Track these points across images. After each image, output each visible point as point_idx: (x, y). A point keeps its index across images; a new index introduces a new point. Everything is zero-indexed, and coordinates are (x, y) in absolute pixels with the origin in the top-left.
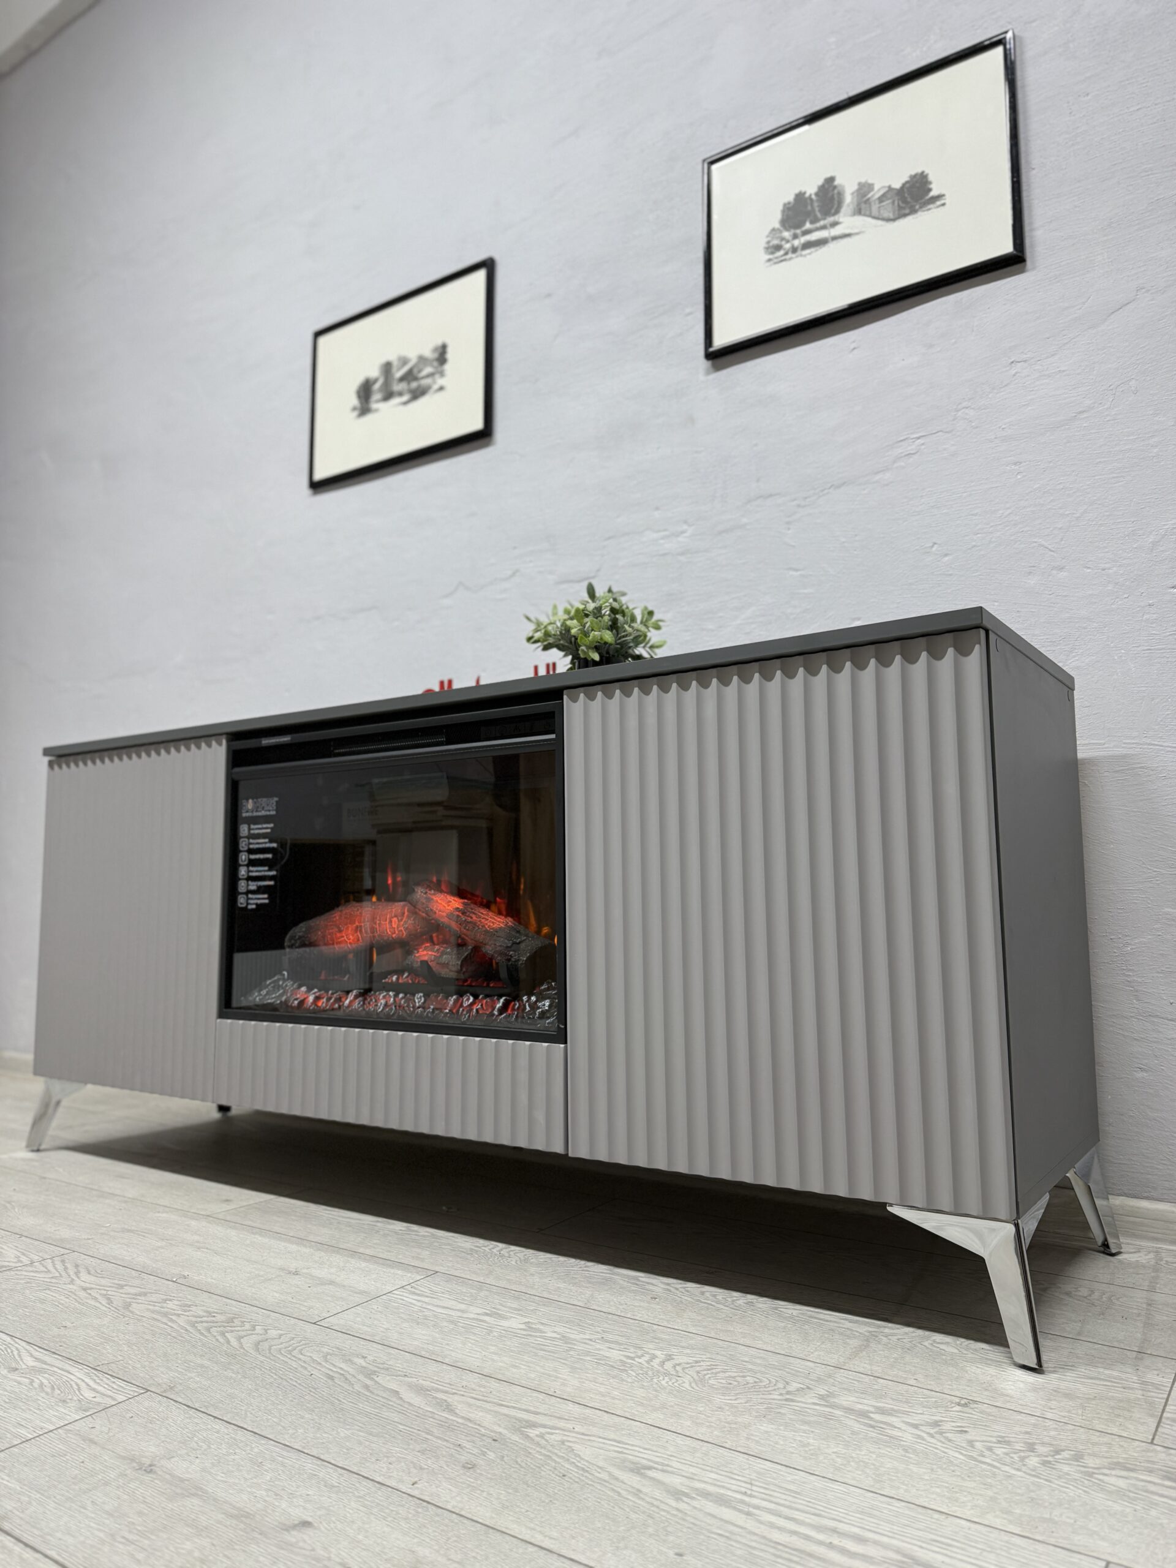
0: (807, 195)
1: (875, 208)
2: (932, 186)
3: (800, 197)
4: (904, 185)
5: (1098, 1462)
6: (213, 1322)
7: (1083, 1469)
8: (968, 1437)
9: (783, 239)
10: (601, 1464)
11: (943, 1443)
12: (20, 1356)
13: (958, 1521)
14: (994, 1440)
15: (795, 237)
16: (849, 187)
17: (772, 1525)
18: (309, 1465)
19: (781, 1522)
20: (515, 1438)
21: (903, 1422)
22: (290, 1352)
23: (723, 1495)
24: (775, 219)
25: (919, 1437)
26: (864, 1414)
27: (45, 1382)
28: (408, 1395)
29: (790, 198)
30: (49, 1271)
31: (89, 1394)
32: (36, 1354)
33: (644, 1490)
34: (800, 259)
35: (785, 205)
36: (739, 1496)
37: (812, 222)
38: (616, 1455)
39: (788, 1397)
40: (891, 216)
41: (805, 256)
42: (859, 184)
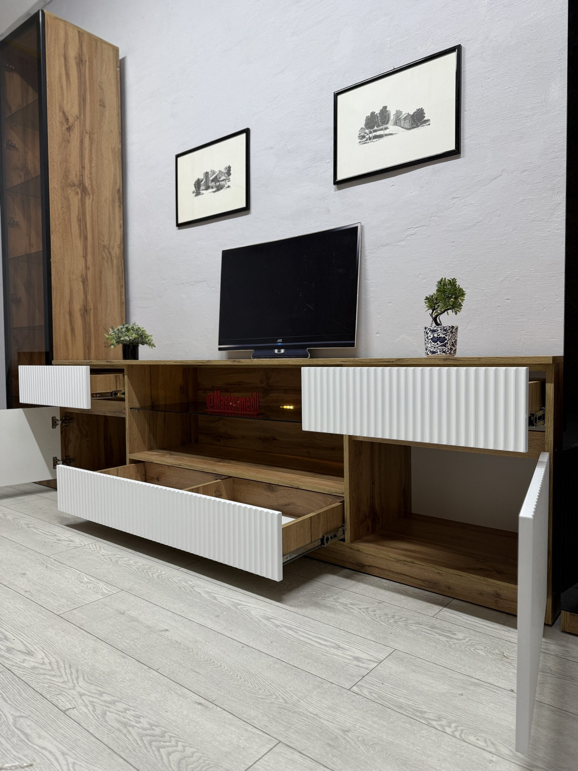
0: (376, 114)
1: (402, 122)
2: (425, 115)
3: (373, 114)
4: (414, 113)
5: (412, 622)
6: (144, 568)
7: (406, 624)
8: (375, 613)
9: (366, 133)
10: (257, 617)
11: (366, 614)
12: (83, 578)
13: (358, 637)
14: (383, 614)
15: (371, 133)
16: (392, 111)
17: (302, 636)
18: (170, 614)
19: (305, 635)
20: (233, 608)
21: (357, 608)
22: (168, 579)
23: (290, 627)
24: (362, 123)
25: (360, 612)
26: (346, 605)
27: (91, 586)
28: (203, 594)
29: (369, 114)
30: (91, 549)
31: (104, 590)
32: (88, 577)
33: (268, 624)
34: (372, 143)
35: (367, 117)
36: (295, 627)
37: (377, 127)
38: (262, 614)
39: (324, 599)
40: (409, 127)
41: (374, 142)
42: (397, 111)
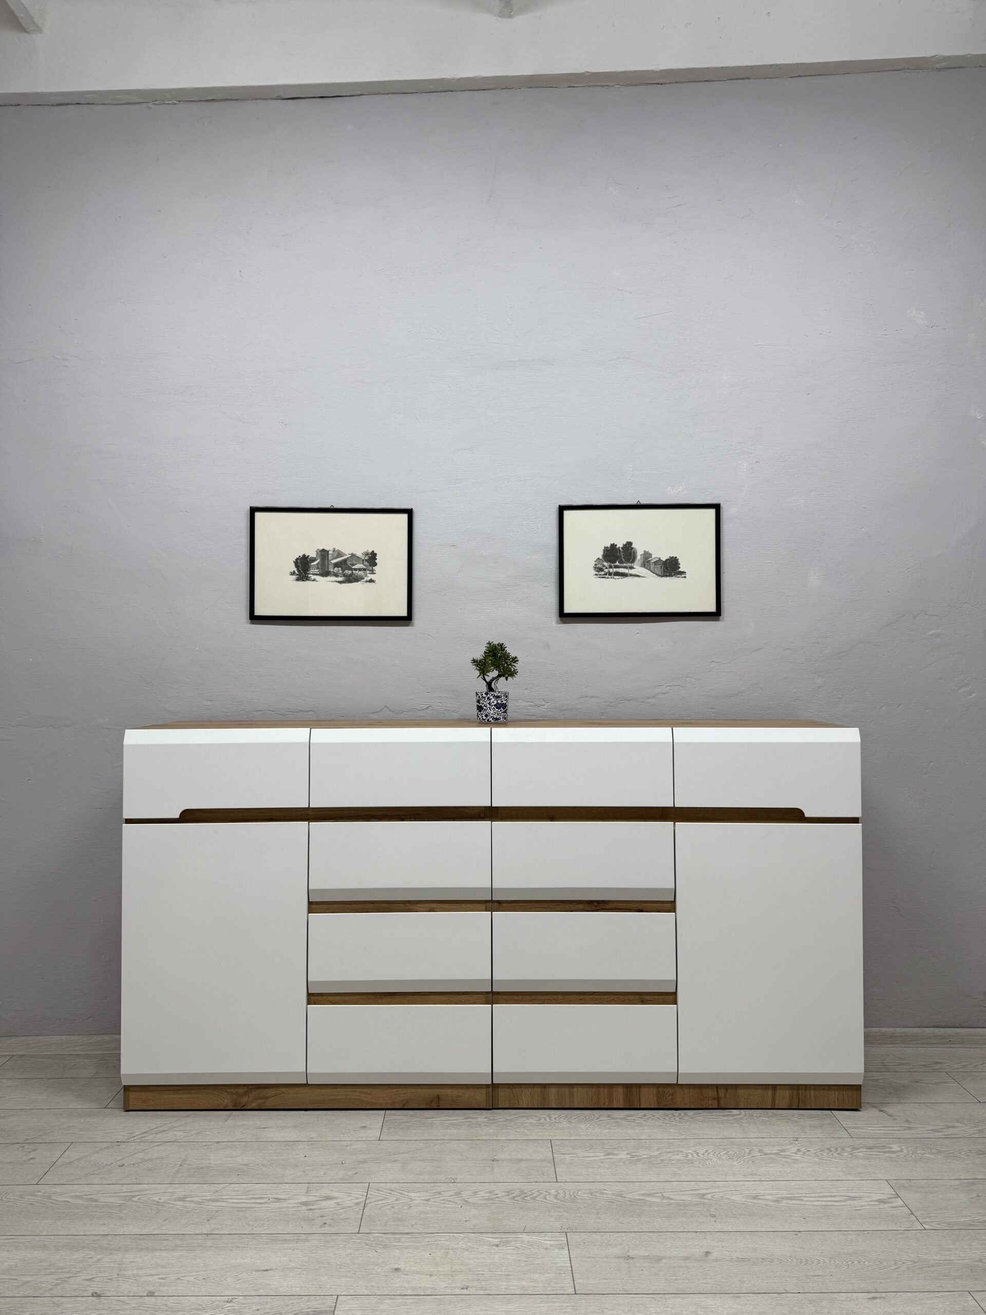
0: (617, 547)
1: (652, 566)
2: (680, 566)
3: (613, 546)
4: (668, 559)
9: (604, 566)
15: (611, 567)
16: (640, 549)
24: (600, 554)
26: (778, 1154)
29: (609, 545)
34: (612, 579)
35: (605, 548)
37: (619, 563)
40: (660, 574)
41: (616, 579)
42: (645, 551)
